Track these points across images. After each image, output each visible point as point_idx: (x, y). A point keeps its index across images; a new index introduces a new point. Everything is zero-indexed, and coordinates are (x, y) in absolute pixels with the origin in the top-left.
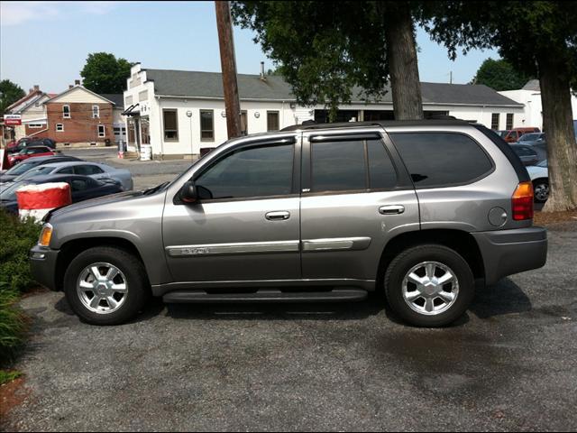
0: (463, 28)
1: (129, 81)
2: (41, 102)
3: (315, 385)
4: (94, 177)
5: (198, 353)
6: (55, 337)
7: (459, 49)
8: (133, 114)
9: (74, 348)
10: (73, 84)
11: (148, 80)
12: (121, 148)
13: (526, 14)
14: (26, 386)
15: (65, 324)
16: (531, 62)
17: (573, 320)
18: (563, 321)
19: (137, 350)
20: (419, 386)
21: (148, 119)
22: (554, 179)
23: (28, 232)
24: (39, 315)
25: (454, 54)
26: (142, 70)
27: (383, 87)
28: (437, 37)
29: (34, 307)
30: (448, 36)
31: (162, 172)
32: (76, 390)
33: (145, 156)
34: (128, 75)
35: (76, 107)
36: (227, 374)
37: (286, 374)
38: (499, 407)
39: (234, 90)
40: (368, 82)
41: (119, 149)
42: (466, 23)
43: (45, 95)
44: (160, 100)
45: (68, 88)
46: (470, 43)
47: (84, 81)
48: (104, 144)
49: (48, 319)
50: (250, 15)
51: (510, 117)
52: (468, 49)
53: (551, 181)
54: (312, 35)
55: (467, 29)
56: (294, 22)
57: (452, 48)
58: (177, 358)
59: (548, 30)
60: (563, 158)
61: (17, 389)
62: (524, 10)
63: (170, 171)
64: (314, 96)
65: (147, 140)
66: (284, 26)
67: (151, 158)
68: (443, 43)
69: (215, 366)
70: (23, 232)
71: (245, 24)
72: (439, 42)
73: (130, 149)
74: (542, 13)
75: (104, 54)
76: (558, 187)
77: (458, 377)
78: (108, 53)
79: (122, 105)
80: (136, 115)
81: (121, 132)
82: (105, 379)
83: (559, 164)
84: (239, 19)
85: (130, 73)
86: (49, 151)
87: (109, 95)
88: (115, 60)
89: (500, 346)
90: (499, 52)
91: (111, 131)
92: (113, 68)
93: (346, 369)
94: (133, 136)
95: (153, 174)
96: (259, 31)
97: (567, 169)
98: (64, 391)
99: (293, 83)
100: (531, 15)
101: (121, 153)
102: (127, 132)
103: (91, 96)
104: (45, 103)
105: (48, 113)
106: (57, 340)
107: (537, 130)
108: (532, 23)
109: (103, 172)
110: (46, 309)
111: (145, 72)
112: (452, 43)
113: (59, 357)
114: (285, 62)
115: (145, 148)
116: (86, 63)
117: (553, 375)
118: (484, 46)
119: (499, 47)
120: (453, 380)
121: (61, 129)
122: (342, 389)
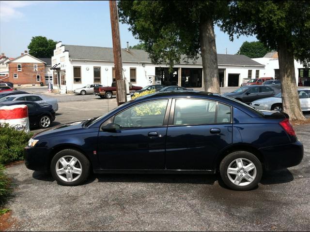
0: (237, 24)
1: (55, 51)
2: (5, 62)
3: (173, 213)
4: (38, 102)
5: (107, 197)
6: (26, 190)
7: (235, 36)
8: (57, 69)
9: (37, 195)
10: (24, 52)
11: (65, 51)
12: (50, 87)
13: (271, 18)
14: (13, 217)
15: (30, 182)
16: (273, 42)
17: (304, 177)
18: (299, 178)
19: (73, 196)
20: (229, 213)
21: (65, 72)
22: (285, 103)
23: (6, 132)
24: (15, 177)
25: (232, 38)
26: (62, 45)
27: (196, 55)
28: (224, 29)
29: (12, 173)
30: (230, 29)
31: (72, 100)
32: (41, 218)
33: (63, 91)
34: (55, 48)
35: (25, 65)
36: (124, 208)
37: (157, 208)
38: (273, 223)
39: (119, 55)
40: (189, 52)
41: (48, 88)
42: (239, 22)
43: (8, 58)
44: (72, 61)
45: (21, 55)
46: (240, 32)
47: (29, 51)
48: (40, 85)
49: (20, 179)
50: (127, 17)
51: (257, 72)
52: (239, 35)
53: (284, 105)
54: (161, 27)
55: (239, 25)
56: (151, 20)
57: (232, 35)
58: (96, 200)
59: (283, 26)
60: (290, 93)
61: (8, 218)
62: (271, 15)
63: (77, 99)
64: (161, 59)
65: (64, 83)
66: (146, 23)
67: (66, 93)
68: (227, 32)
69: (117, 204)
70: (3, 132)
71: (124, 21)
72: (225, 32)
73: (54, 87)
74: (280, 17)
75: (41, 37)
76: (287, 107)
77: (249, 208)
78: (43, 37)
79: (51, 64)
80: (58, 70)
81: (49, 79)
82: (57, 212)
83: (288, 95)
84: (121, 18)
85: (55, 47)
86: (10, 89)
87: (43, 59)
88: (47, 40)
89: (268, 191)
90: (256, 37)
91: (44, 78)
92: (45, 44)
93: (189, 204)
94: (56, 81)
95: (67, 101)
96: (132, 25)
97: (292, 98)
98: (35, 219)
99: (150, 52)
100: (274, 18)
101: (50, 90)
102: (53, 78)
103: (33, 59)
104: (8, 63)
105: (9, 68)
106: (27, 191)
107: (272, 78)
108: (275, 22)
109: (42, 100)
110: (18, 174)
111: (64, 47)
112: (231, 32)
113: (29, 200)
114: (146, 42)
115: (63, 87)
116: (31, 42)
117: (298, 206)
118: (248, 34)
119: (256, 35)
120: (247, 210)
121: (16, 77)
122: (188, 216)
